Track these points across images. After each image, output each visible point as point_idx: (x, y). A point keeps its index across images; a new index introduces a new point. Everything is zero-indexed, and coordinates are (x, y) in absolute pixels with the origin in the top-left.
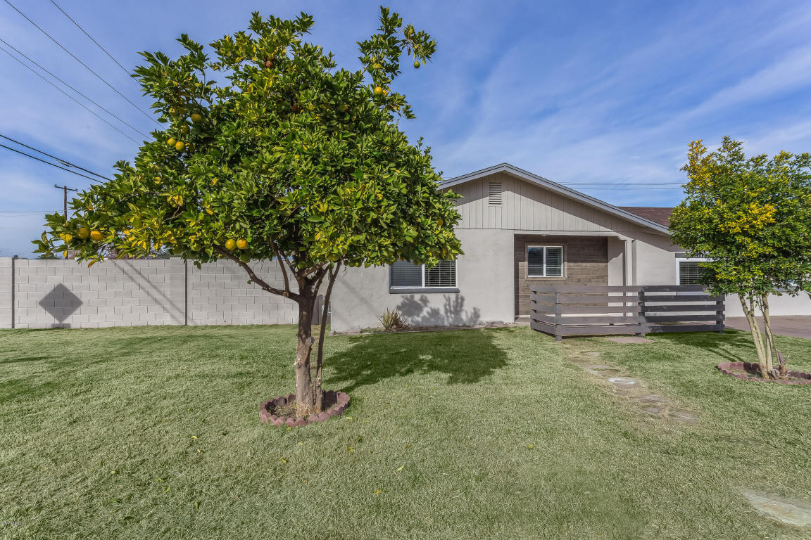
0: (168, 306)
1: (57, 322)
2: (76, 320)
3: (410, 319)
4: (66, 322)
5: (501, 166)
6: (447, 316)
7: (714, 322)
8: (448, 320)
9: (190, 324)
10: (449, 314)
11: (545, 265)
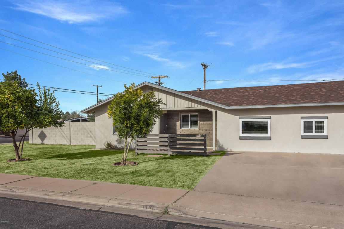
0: (66, 138)
1: (42, 142)
2: (46, 142)
3: (120, 145)
4: (44, 142)
5: (144, 83)
6: (133, 145)
7: (203, 151)
8: (133, 146)
9: (72, 144)
10: (134, 144)
11: (190, 123)
